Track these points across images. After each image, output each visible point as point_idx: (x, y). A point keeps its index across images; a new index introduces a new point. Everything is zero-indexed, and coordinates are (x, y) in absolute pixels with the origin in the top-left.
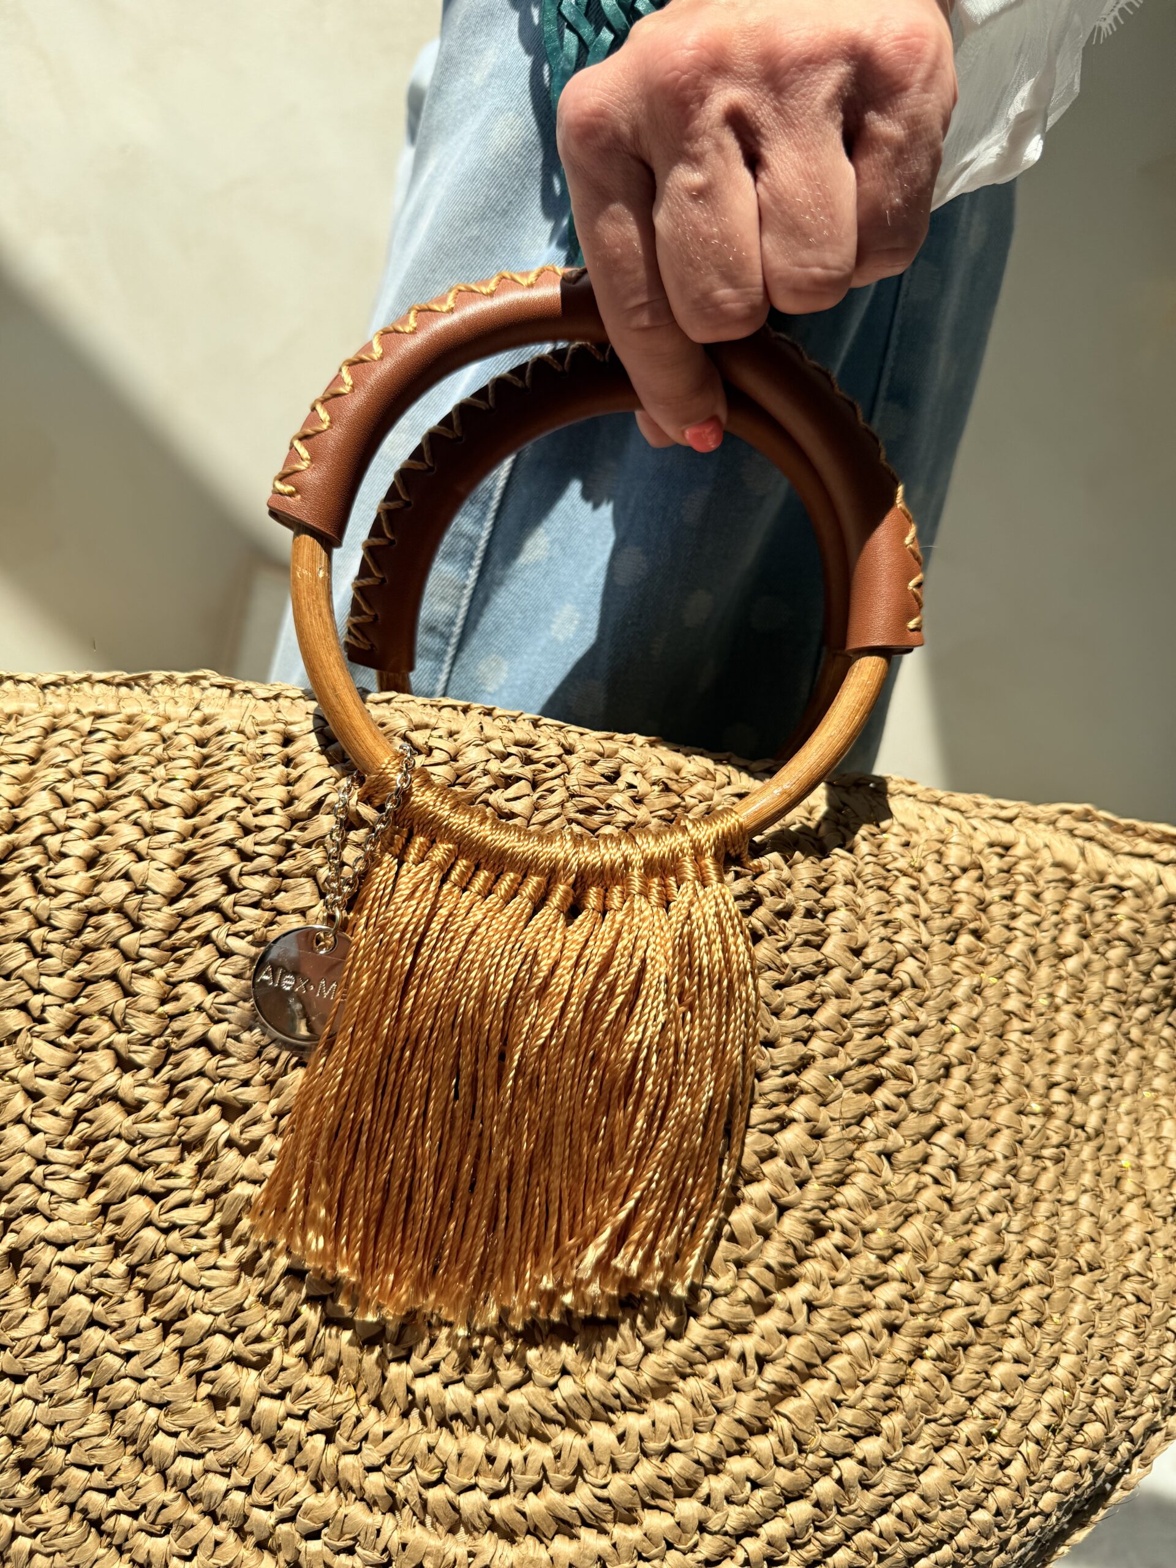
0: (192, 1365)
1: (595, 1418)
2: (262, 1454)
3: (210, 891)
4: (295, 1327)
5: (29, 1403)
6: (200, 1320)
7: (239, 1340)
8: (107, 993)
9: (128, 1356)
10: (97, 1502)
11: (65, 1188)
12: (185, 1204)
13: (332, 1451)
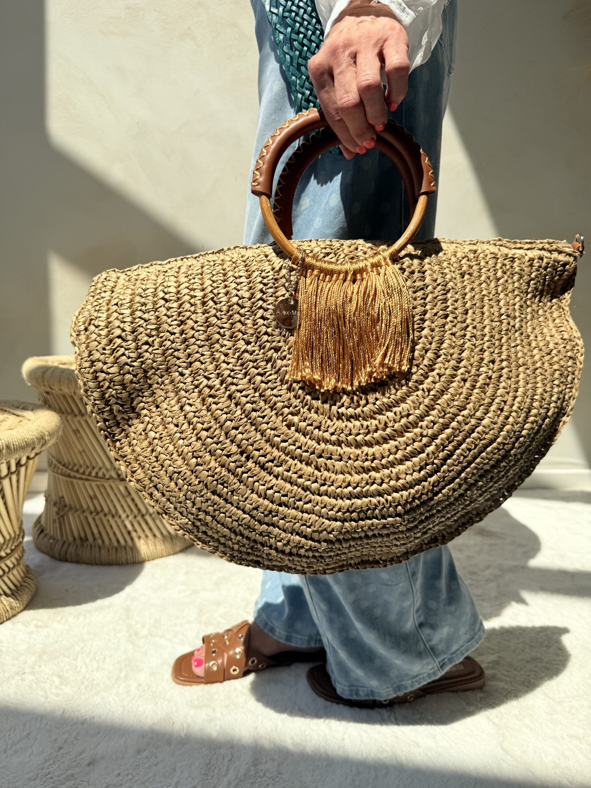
0: (280, 417)
2: (302, 438)
3: (259, 295)
4: (305, 402)
5: (241, 435)
6: (280, 405)
7: (291, 408)
8: (239, 325)
9: (263, 417)
10: (262, 459)
11: (240, 376)
12: (270, 375)
13: (321, 432)
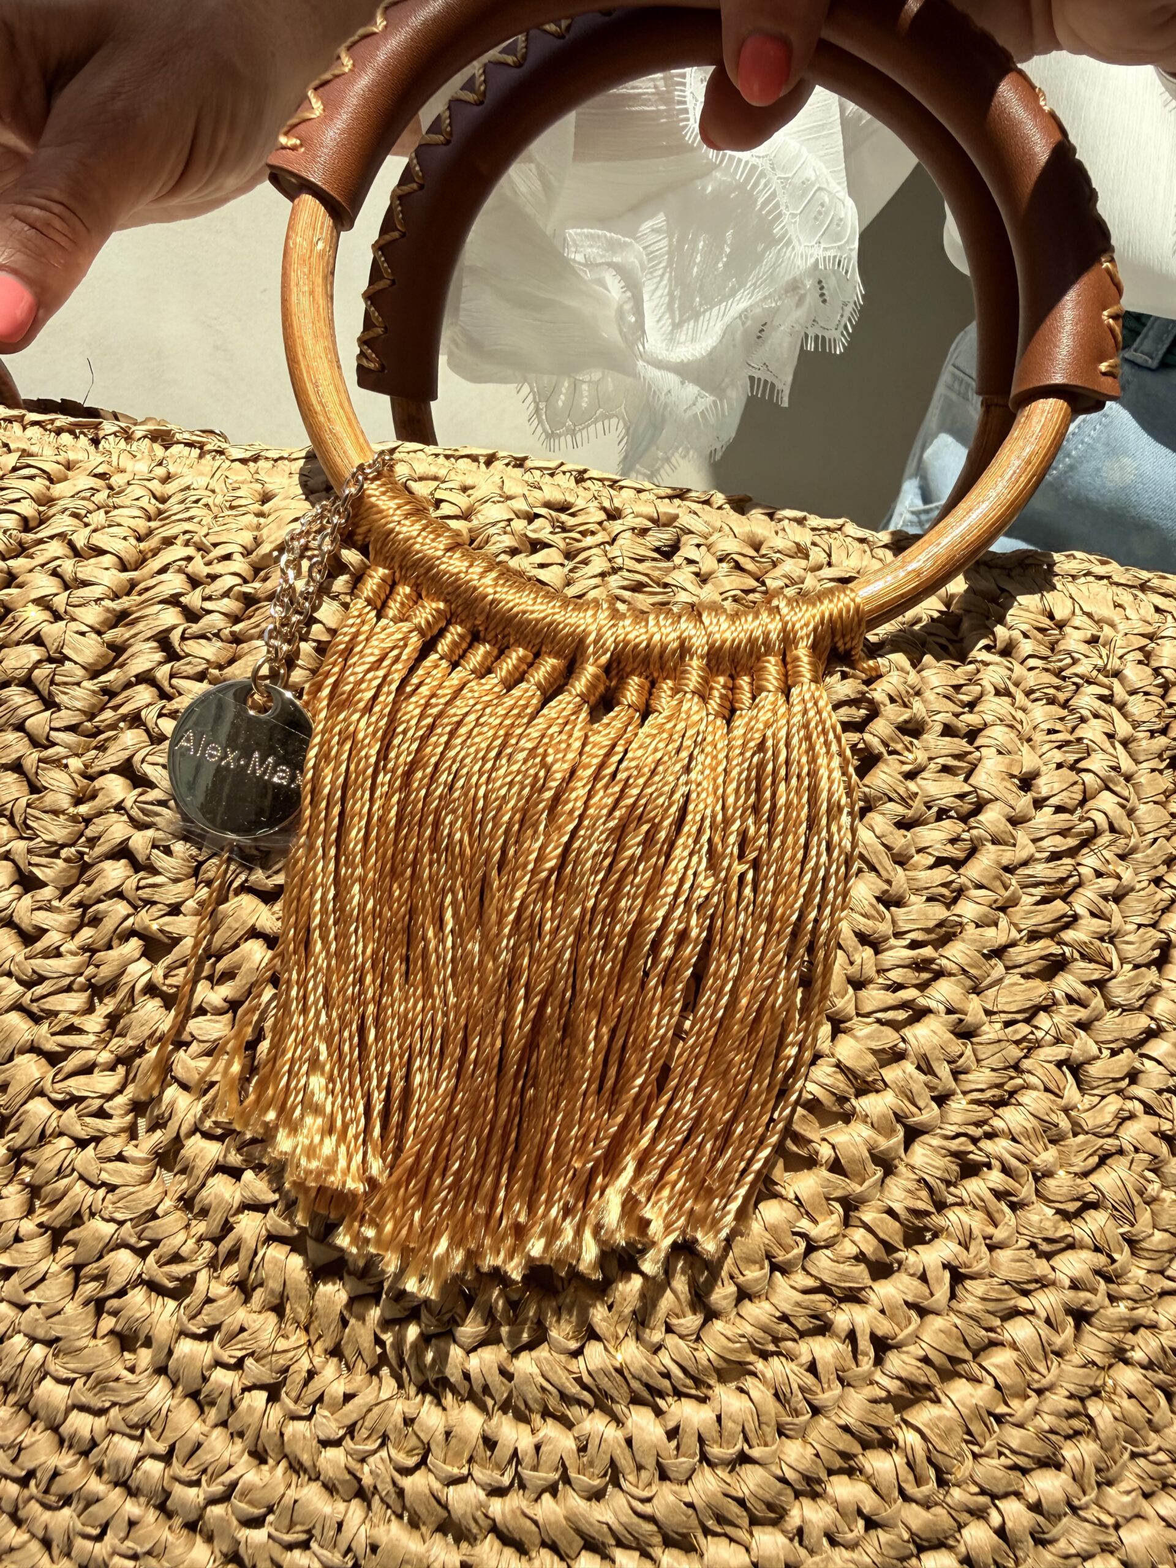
0: (89, 1289)
1: (636, 1400)
2: (184, 1413)
4: (227, 1244)
6: (98, 1230)
7: (151, 1259)
13: (276, 1413)
